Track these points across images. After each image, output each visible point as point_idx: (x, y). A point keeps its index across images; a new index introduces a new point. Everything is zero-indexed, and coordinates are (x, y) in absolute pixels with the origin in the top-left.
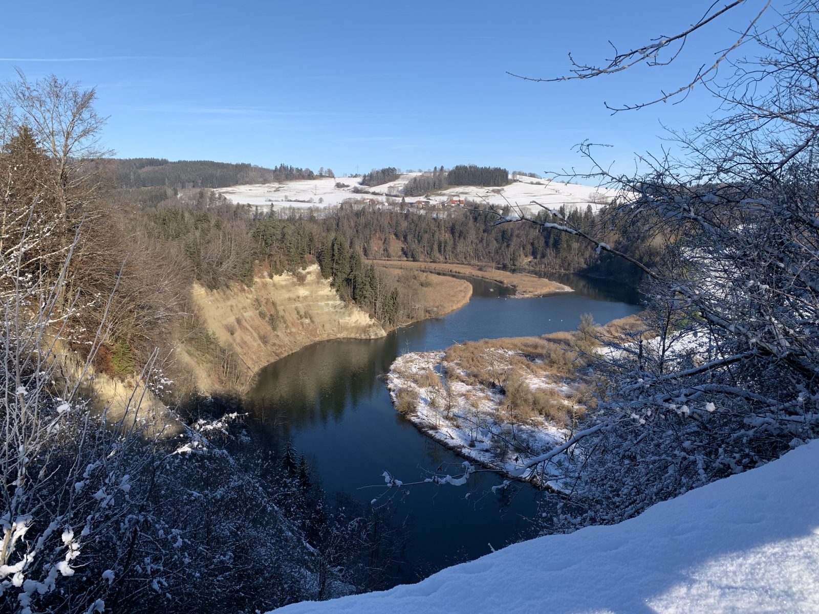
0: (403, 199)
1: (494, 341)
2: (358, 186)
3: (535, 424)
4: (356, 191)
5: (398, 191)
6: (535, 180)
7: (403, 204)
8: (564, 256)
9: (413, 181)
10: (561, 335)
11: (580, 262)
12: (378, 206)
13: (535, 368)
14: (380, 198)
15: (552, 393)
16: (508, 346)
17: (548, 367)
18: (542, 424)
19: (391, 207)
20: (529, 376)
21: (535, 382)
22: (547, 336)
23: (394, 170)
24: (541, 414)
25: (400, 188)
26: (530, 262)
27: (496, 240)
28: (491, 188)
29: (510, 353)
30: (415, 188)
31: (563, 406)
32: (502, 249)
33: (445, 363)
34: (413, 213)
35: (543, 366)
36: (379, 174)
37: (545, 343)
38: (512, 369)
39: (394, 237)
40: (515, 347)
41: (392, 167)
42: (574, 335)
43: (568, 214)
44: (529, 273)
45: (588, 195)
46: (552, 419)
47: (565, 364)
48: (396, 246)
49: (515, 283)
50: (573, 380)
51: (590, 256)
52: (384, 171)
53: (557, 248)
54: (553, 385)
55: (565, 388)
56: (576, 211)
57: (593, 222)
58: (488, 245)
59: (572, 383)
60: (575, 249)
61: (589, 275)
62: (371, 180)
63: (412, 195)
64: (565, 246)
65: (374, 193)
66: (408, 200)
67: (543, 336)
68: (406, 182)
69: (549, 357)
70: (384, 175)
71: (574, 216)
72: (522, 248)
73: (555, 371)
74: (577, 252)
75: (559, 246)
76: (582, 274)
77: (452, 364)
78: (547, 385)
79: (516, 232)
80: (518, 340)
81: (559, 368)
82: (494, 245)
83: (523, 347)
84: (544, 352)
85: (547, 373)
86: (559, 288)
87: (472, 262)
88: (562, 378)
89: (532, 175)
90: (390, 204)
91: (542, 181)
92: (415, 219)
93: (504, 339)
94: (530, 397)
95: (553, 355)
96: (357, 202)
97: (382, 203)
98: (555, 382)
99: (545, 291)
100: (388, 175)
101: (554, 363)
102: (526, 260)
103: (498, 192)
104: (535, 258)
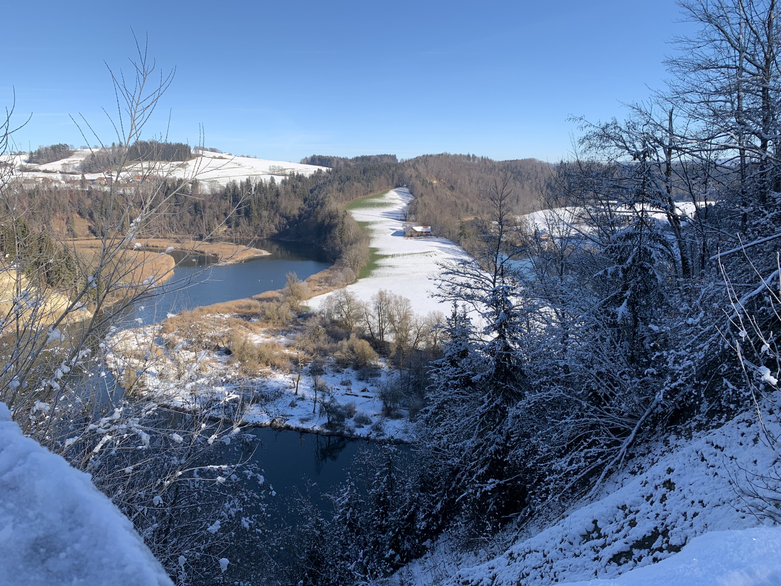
0: (83, 176)
1: (209, 307)
2: (24, 164)
3: (264, 375)
4: (23, 169)
5: (73, 168)
6: (217, 155)
7: (83, 182)
8: (257, 223)
9: (90, 157)
10: (269, 294)
11: (272, 228)
12: (53, 185)
13: (253, 326)
14: (54, 176)
15: (274, 346)
16: (223, 310)
17: (264, 324)
18: (270, 373)
19: (69, 185)
20: (249, 334)
21: (256, 338)
22: (257, 296)
23: (66, 146)
24: (267, 365)
25: (76, 165)
26: (225, 231)
27: (189, 212)
28: (175, 163)
29: (227, 316)
30: (92, 164)
31: (285, 355)
32: (197, 220)
33: (164, 336)
34: (96, 191)
35: (260, 323)
36: (48, 151)
37: (257, 303)
38: (232, 330)
39: (78, 216)
40: (229, 310)
41: (63, 143)
42: (282, 293)
43: (254, 185)
44: (226, 241)
45: (268, 168)
46: (278, 368)
47: (279, 318)
48: (81, 225)
49: (215, 252)
50: (289, 331)
51: (279, 223)
52: (54, 148)
53: (249, 217)
54: (272, 339)
55: (283, 339)
56: (261, 183)
57: (277, 191)
58: (181, 218)
59: (289, 334)
60: (265, 217)
61: (281, 239)
62: (38, 157)
63: (91, 172)
64: (256, 214)
65: (45, 171)
66: (88, 177)
67: (254, 296)
68: (83, 159)
69: (264, 314)
70: (55, 152)
71: (260, 187)
72: (216, 219)
73: (271, 326)
74: (267, 219)
75: (250, 215)
76: (274, 239)
77: (171, 335)
78: (267, 340)
79: (208, 204)
80: (232, 304)
81: (274, 323)
82: (188, 218)
83: (237, 309)
84: (259, 311)
85: (264, 329)
86: (257, 253)
87: (168, 235)
88: (278, 331)
89: (213, 150)
90: (67, 182)
91: (224, 155)
92: (100, 195)
93: (218, 304)
94: (255, 352)
95: (268, 312)
96: (27, 181)
97: (57, 181)
98: (274, 336)
99: (246, 256)
100: (59, 152)
101: (269, 319)
102: (221, 229)
103: (183, 166)
104: (230, 227)
